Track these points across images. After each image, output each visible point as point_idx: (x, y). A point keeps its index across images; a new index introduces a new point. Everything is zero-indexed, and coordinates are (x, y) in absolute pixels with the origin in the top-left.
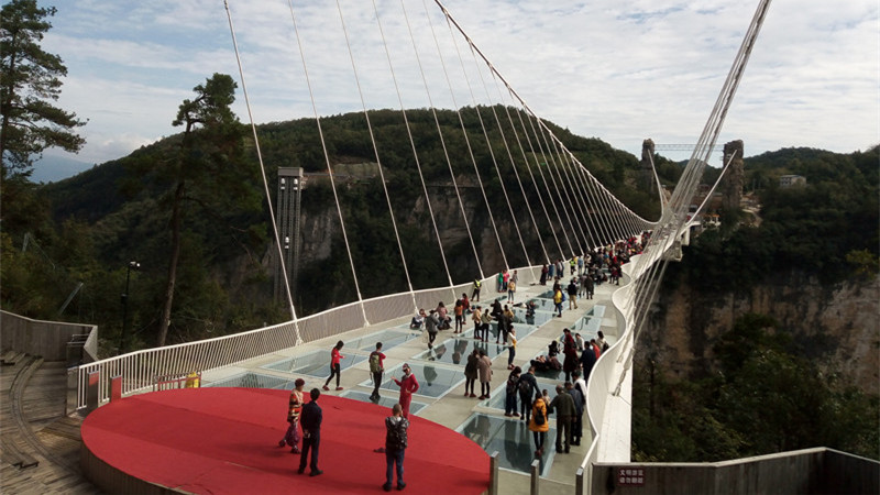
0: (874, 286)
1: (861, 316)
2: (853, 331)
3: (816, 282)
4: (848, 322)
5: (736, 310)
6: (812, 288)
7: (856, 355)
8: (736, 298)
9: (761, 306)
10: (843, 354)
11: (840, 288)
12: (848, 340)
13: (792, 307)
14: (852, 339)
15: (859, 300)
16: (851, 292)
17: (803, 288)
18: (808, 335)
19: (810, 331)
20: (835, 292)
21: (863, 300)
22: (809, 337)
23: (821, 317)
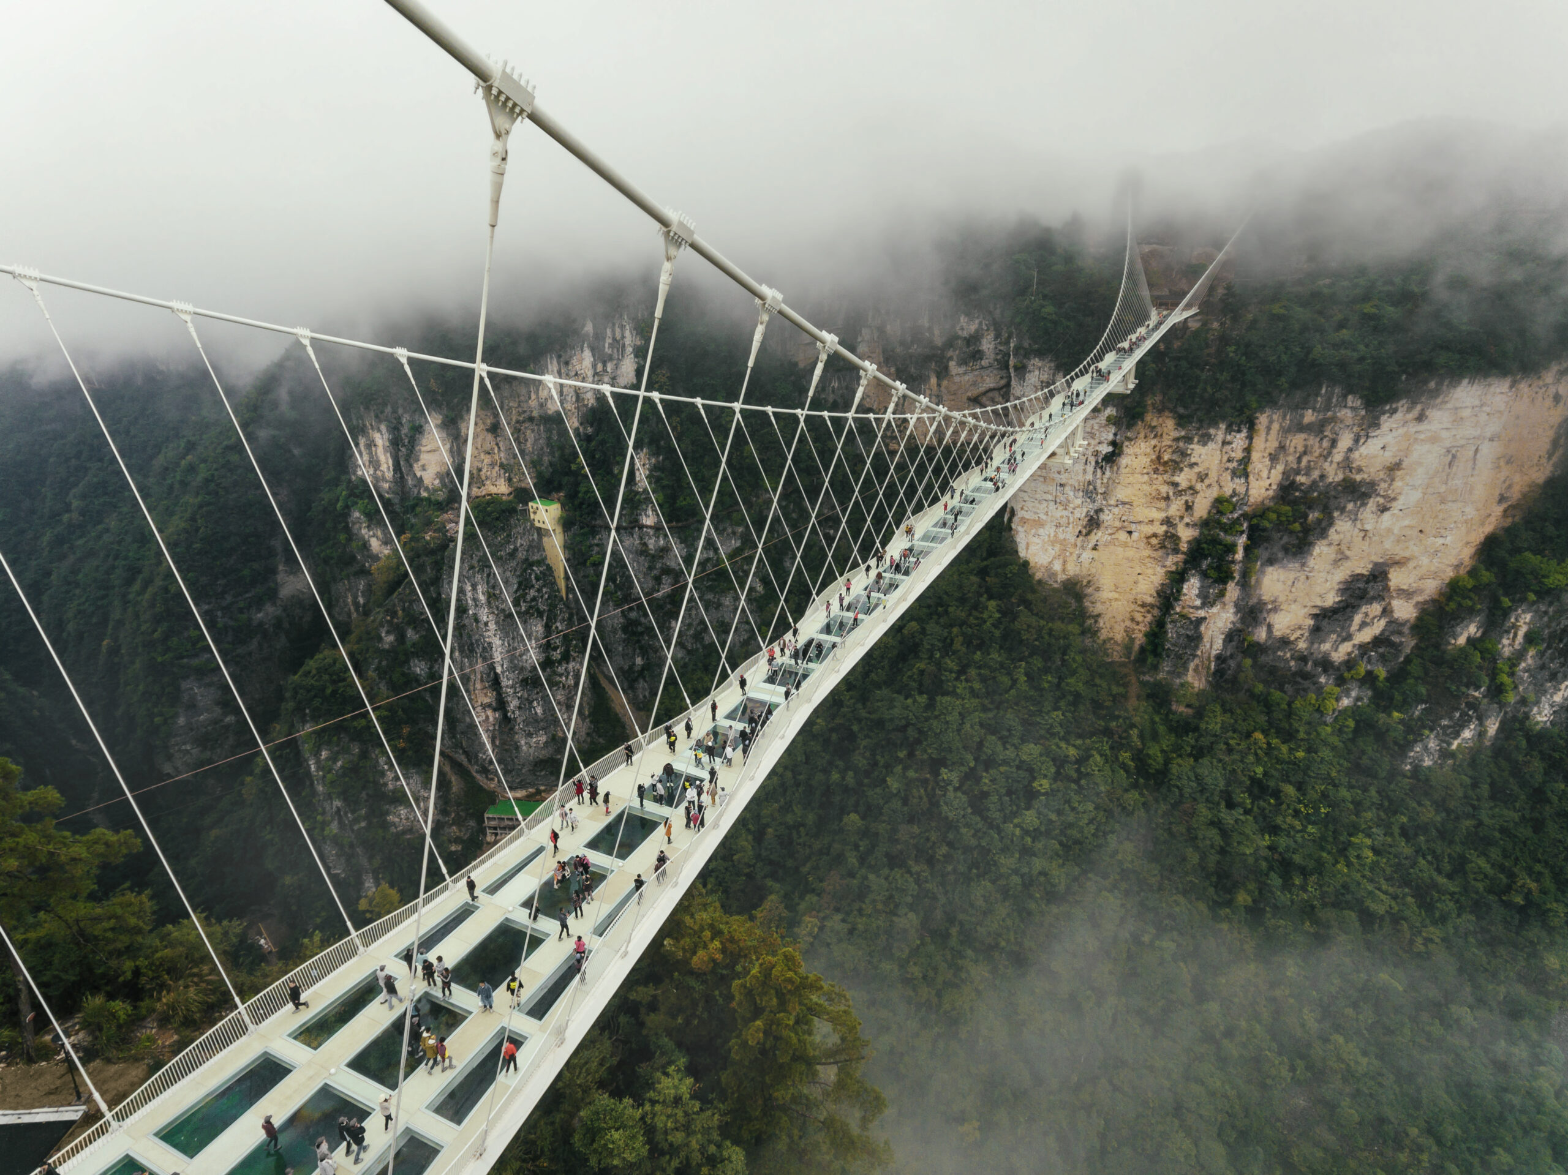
0: (1449, 406)
1: (1419, 451)
2: (1399, 473)
3: (1358, 403)
4: (1397, 460)
5: (1228, 448)
6: (1349, 412)
7: (1398, 506)
8: (1229, 429)
9: (1267, 440)
10: (1379, 506)
11: (1394, 411)
12: (1390, 485)
13: (1313, 441)
14: (1398, 484)
15: (1420, 428)
16: (1410, 416)
17: (1335, 413)
18: (1330, 480)
19: (1334, 475)
20: (1384, 418)
21: (1428, 427)
22: (1331, 483)
23: (1356, 455)
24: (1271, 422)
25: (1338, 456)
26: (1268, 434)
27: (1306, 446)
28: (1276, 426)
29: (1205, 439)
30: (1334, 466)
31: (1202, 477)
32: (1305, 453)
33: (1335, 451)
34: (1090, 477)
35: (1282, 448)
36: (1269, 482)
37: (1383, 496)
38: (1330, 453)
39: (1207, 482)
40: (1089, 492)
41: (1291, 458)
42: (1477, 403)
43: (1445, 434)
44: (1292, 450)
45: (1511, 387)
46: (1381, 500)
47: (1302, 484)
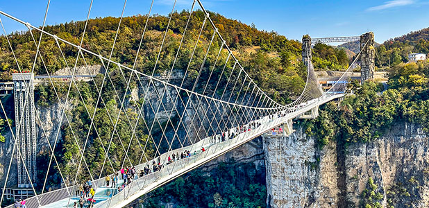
3: (422, 132)
5: (368, 156)
6: (420, 136)
8: (368, 148)
13: (407, 151)
24: (386, 143)
25: (419, 158)
26: (386, 149)
27: (404, 154)
28: (389, 145)
29: (358, 153)
30: (418, 162)
31: (360, 171)
32: (404, 157)
33: (417, 155)
34: (306, 175)
35: (393, 155)
36: (391, 172)
38: (415, 157)
39: (362, 174)
40: (307, 183)
41: (399, 160)
44: (398, 156)
47: (406, 172)
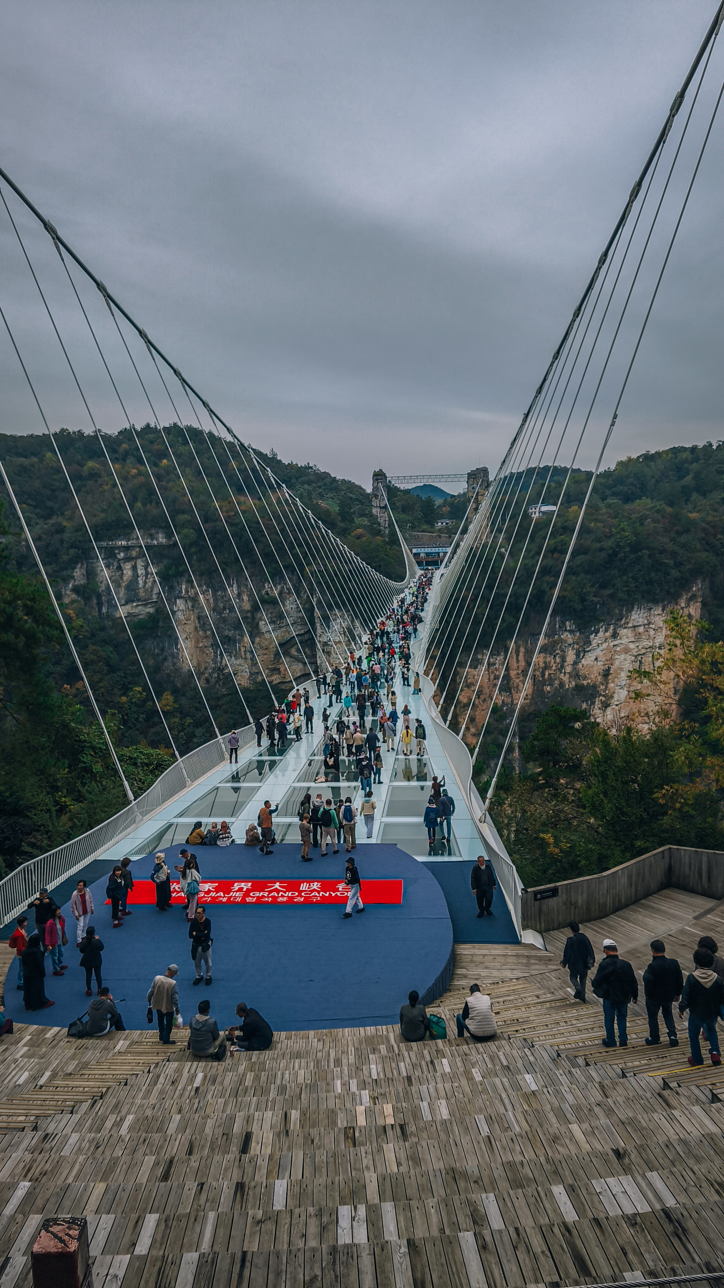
0: (630, 625)
1: (618, 659)
2: (611, 677)
3: (573, 627)
4: (607, 667)
5: (492, 668)
6: (569, 634)
7: (614, 701)
8: (491, 655)
9: (518, 661)
10: (602, 703)
11: (597, 632)
12: (606, 687)
13: (550, 659)
14: (610, 686)
15: (616, 643)
16: (608, 634)
17: (560, 636)
18: (567, 687)
19: (570, 684)
20: (592, 636)
21: (620, 641)
22: (568, 689)
23: (580, 666)
24: (518, 646)
25: (569, 669)
26: (517, 656)
27: (545, 663)
28: (522, 650)
29: (476, 663)
30: (567, 676)
32: (546, 668)
33: (566, 664)
36: (525, 692)
37: (603, 696)
38: (562, 667)
39: (482, 697)
41: (537, 673)
42: (646, 622)
43: (632, 646)
44: (536, 666)
45: (663, 610)
46: (603, 699)
47: (549, 692)
